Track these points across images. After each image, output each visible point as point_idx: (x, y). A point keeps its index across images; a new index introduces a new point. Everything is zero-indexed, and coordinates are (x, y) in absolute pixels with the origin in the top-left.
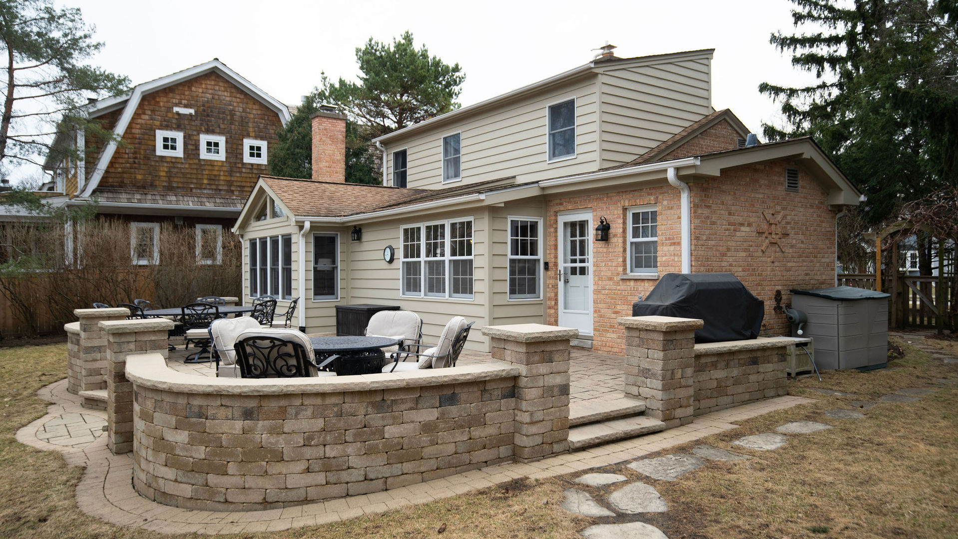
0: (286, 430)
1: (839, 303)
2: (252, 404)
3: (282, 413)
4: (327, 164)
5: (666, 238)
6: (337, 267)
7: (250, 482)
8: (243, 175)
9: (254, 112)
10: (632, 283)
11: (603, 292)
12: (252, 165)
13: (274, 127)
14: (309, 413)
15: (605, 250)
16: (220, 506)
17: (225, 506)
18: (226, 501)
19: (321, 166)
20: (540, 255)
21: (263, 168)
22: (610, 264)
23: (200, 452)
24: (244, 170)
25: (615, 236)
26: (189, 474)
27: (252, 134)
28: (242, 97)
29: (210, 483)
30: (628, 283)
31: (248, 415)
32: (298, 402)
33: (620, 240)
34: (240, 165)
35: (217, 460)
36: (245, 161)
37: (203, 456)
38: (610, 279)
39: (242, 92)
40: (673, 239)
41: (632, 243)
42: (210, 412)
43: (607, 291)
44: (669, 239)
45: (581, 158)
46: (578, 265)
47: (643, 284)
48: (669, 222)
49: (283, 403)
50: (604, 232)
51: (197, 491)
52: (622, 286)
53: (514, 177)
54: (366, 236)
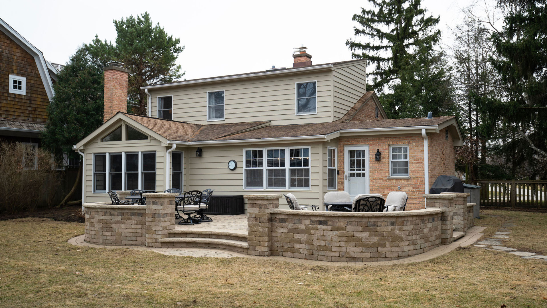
0: (404, 229)
1: (471, 190)
2: (393, 220)
3: (402, 223)
4: (117, 102)
5: (414, 160)
6: (181, 173)
7: (394, 249)
8: (8, 102)
9: (17, 54)
10: (394, 181)
11: (376, 185)
12: (15, 95)
13: (31, 67)
14: (409, 223)
15: (378, 165)
16: (383, 259)
17: (385, 259)
18: (386, 257)
19: (114, 103)
20: (336, 167)
21: (23, 97)
22: (380, 172)
23: (375, 239)
24: (9, 99)
25: (384, 158)
26: (369, 248)
27: (15, 71)
28: (8, 42)
29: (379, 251)
30: (392, 181)
31: (393, 224)
32: (406, 219)
33: (387, 160)
34: (6, 95)
35: (382, 242)
36: (10, 92)
37: (376, 241)
38: (381, 179)
39: (8, 38)
40: (418, 160)
41: (392, 162)
42: (379, 224)
43: (378, 185)
44: (416, 160)
45: (320, 115)
46: (361, 172)
47: (401, 181)
48: (416, 153)
49: (403, 219)
50: (378, 157)
51: (373, 254)
52: (388, 182)
53: (270, 121)
54: (205, 154)
